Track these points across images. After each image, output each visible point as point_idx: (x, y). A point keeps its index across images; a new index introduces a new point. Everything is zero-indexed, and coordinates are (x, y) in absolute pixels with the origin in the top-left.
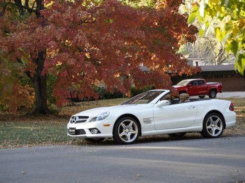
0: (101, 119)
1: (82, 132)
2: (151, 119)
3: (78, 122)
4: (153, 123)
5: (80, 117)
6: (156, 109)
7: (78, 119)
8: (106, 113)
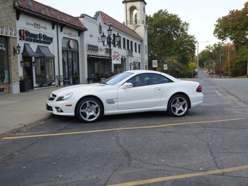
1: (51, 108)
2: (114, 100)
3: (51, 99)
4: (116, 104)
5: (53, 95)
6: (121, 91)
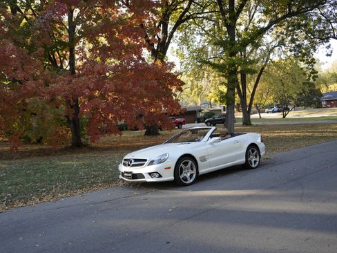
0: (161, 162)
1: (141, 176)
2: (206, 157)
3: (133, 166)
4: (208, 161)
5: (136, 160)
6: (209, 146)
7: (133, 163)
8: (165, 155)
